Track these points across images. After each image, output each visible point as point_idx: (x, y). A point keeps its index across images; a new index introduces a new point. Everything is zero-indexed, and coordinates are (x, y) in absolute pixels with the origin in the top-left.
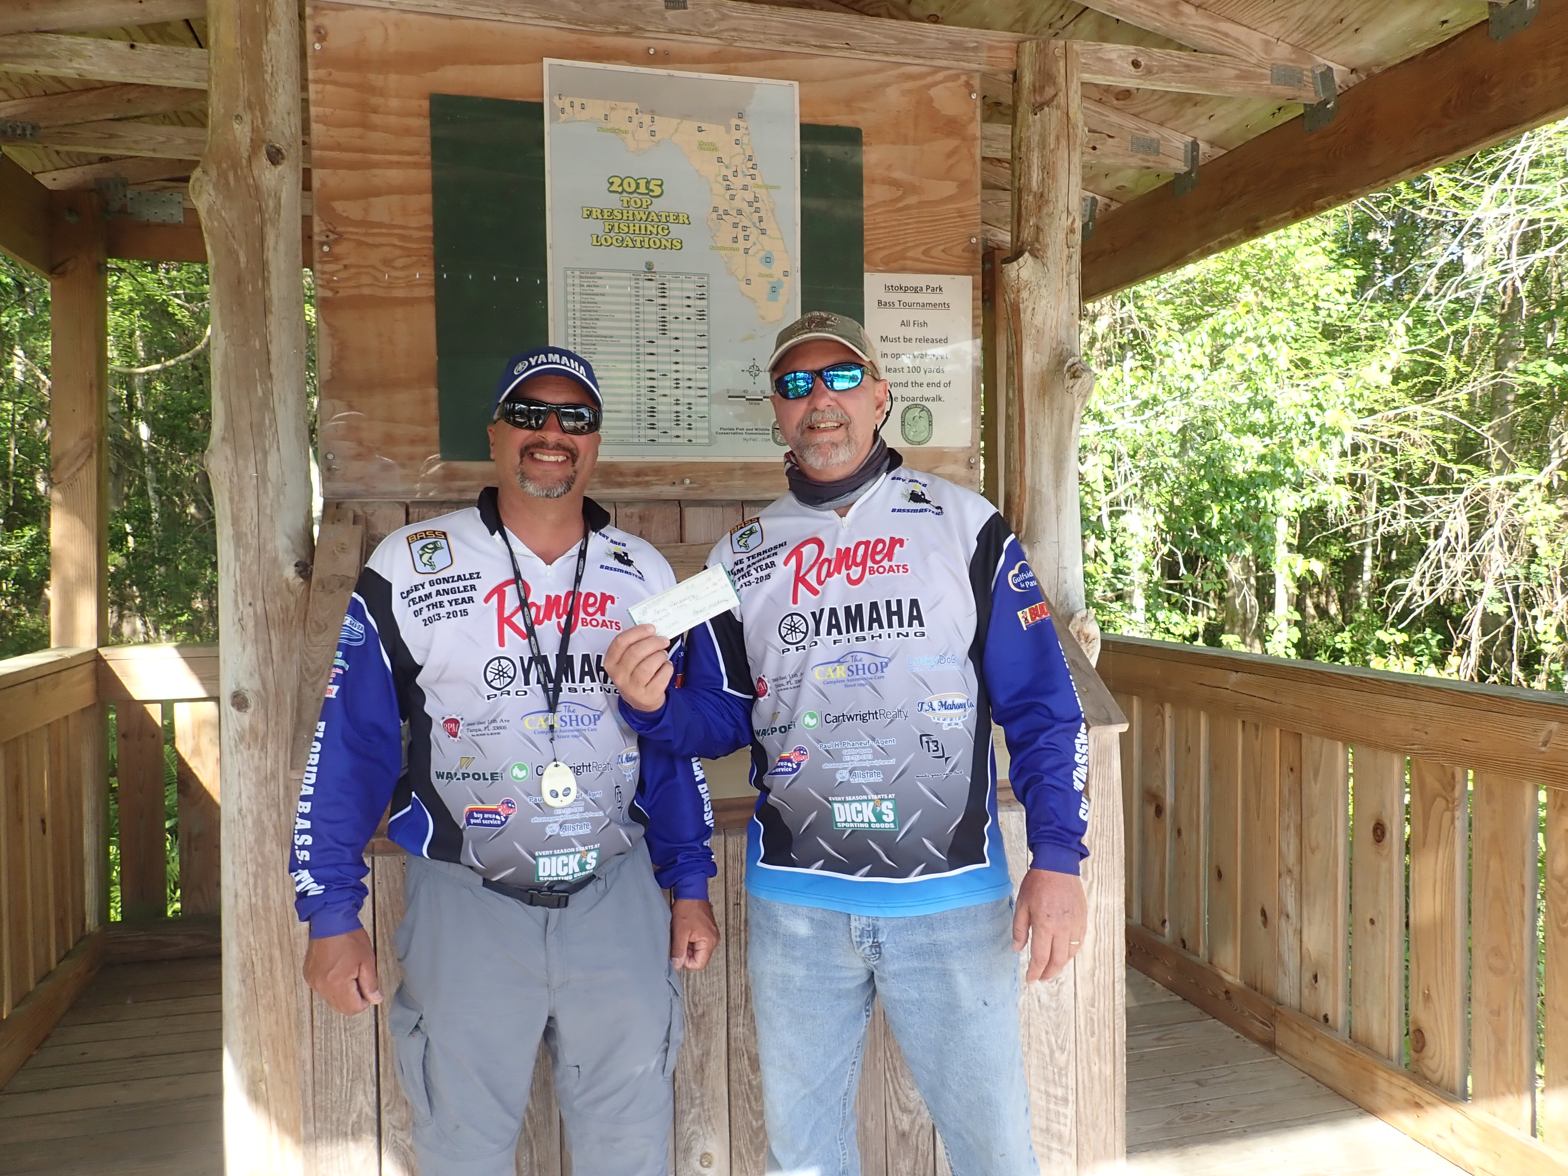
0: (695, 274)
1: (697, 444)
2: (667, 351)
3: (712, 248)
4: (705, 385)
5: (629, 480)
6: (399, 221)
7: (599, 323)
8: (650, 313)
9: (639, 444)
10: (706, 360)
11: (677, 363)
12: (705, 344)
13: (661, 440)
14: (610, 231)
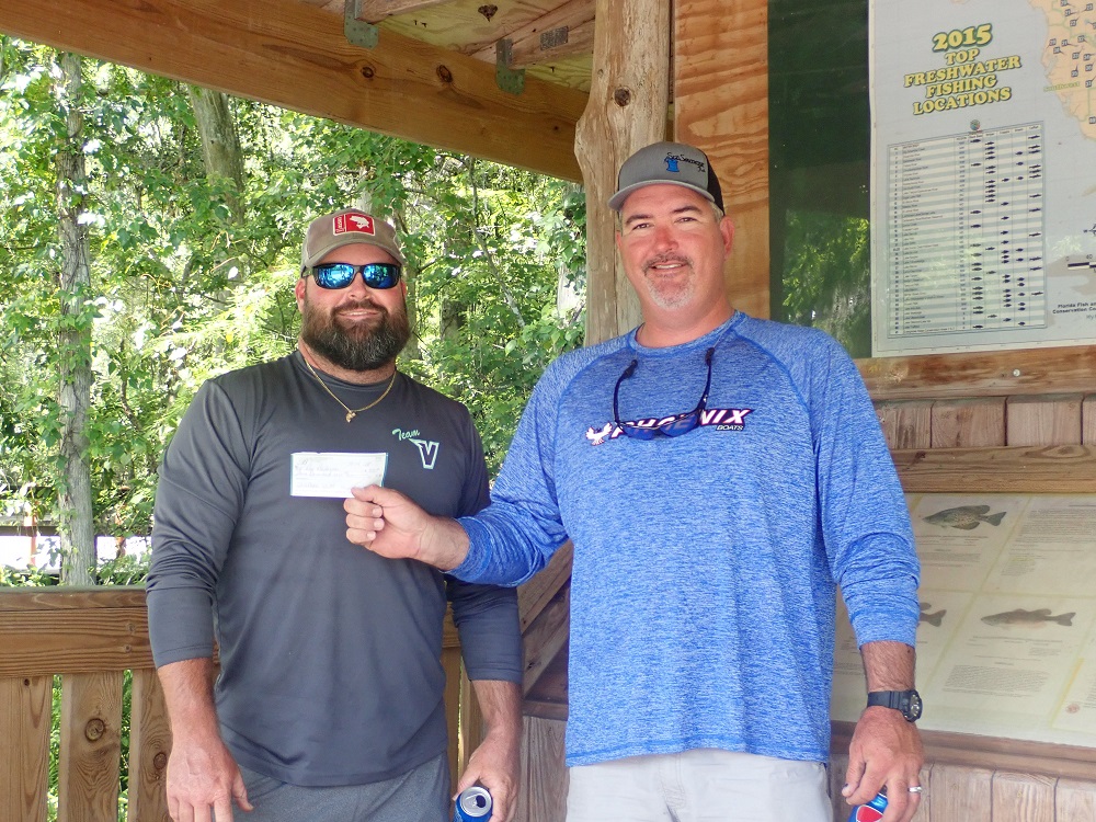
0: (1028, 124)
1: (1031, 327)
2: (994, 219)
3: (1047, 89)
4: (1039, 254)
5: (953, 374)
6: (741, 131)
7: (921, 200)
8: (975, 180)
9: (964, 332)
10: (1039, 224)
11: (1005, 233)
12: (1039, 205)
13: (988, 326)
14: (933, 94)
